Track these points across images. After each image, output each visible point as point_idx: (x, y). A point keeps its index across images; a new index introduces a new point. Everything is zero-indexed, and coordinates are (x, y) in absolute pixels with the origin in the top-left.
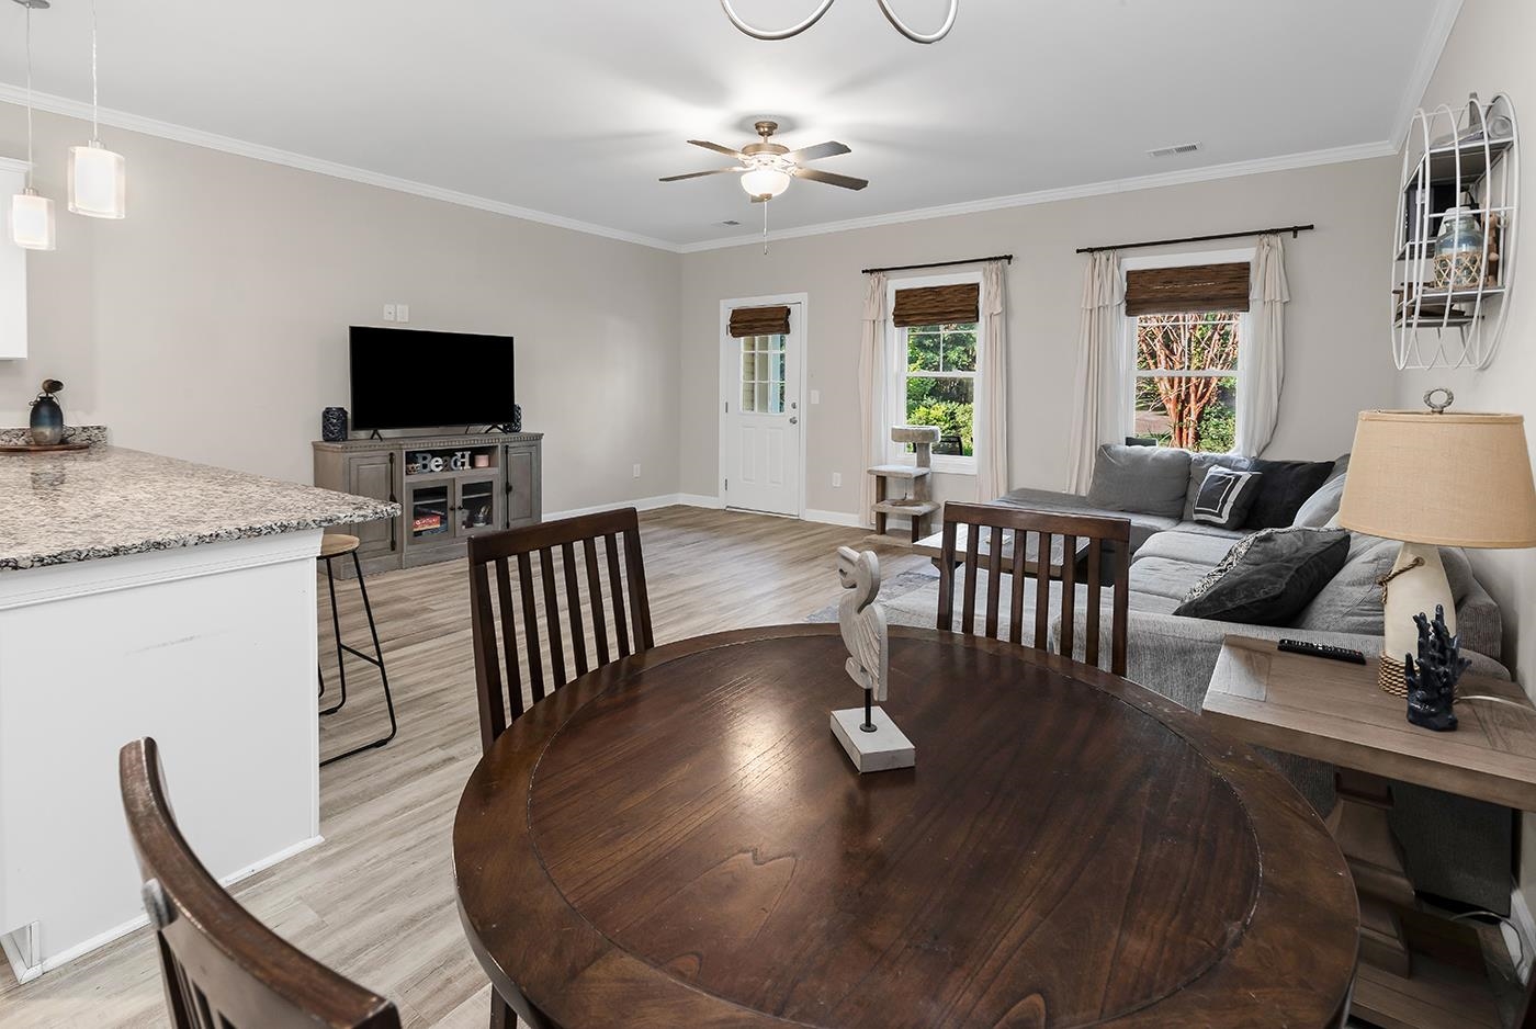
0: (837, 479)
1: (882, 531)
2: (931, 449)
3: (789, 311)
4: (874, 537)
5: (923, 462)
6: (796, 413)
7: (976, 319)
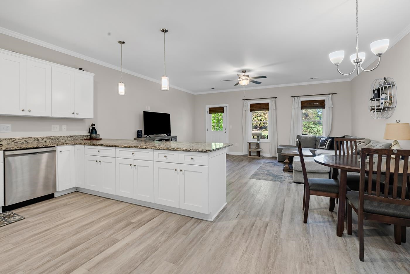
0: (237, 145)
1: (250, 155)
2: (259, 138)
3: (224, 108)
5: (258, 140)
6: (226, 131)
7: (269, 110)
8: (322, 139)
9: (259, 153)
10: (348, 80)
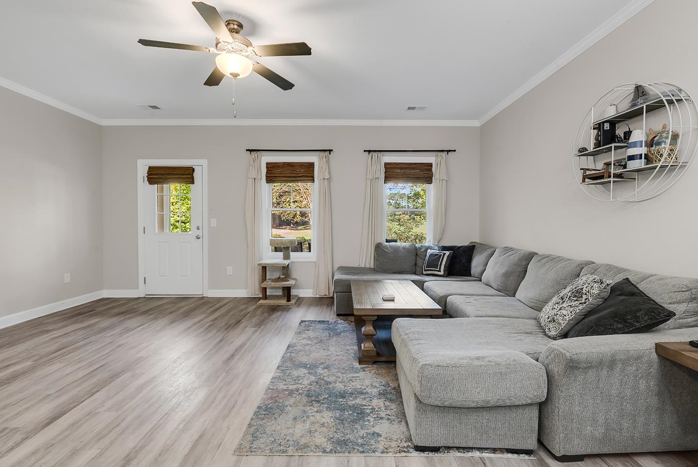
0: (230, 270)
1: (265, 297)
2: (290, 249)
3: (194, 169)
4: (262, 301)
5: (287, 257)
6: (199, 233)
7: (313, 181)
8: (430, 252)
9: (287, 291)
10: (476, 123)
